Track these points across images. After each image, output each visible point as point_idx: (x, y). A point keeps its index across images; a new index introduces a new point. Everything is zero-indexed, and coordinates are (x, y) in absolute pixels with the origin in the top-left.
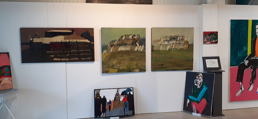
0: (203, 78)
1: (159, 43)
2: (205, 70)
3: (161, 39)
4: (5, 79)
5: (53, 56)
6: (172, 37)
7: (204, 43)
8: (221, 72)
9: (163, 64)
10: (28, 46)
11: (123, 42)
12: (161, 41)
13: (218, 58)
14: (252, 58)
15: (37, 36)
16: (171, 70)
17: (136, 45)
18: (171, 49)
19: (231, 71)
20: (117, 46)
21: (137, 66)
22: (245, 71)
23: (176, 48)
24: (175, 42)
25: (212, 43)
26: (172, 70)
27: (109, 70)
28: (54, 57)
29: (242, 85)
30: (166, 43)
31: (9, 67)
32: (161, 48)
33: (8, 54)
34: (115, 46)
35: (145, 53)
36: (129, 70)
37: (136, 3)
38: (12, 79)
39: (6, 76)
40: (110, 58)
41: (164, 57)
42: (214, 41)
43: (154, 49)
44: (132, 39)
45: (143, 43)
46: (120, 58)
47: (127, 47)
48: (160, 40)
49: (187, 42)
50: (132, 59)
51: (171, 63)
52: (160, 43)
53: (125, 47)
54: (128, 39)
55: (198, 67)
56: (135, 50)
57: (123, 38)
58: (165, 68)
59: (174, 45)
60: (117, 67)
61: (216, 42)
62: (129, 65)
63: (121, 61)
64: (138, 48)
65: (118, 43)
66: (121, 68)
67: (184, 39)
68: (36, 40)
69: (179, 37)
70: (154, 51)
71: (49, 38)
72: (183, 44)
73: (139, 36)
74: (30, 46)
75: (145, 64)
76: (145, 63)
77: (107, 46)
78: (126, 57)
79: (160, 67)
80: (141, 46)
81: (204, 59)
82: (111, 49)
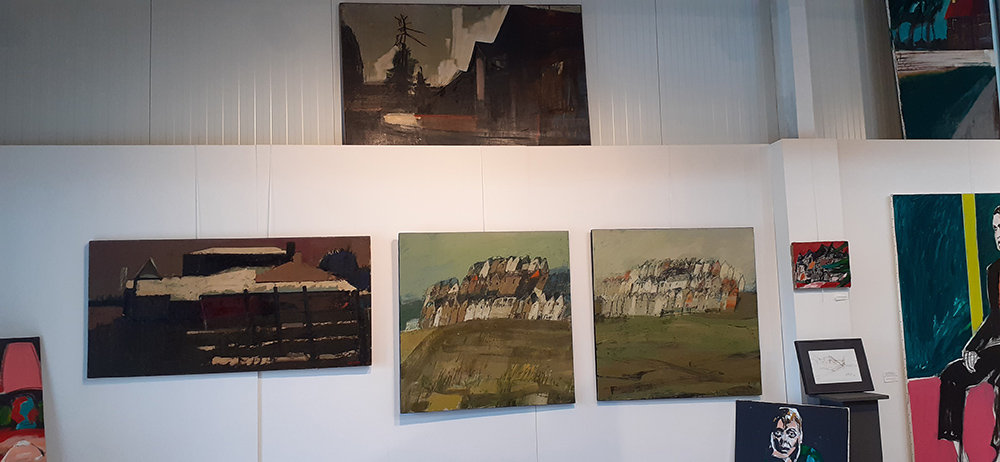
0: (805, 428)
1: (621, 288)
2: (811, 395)
3: (629, 272)
4: (19, 443)
5: (211, 348)
6: (672, 266)
7: (799, 286)
8: (872, 404)
9: (641, 374)
10: (115, 312)
11: (484, 288)
12: (631, 282)
13: (856, 345)
14: (991, 343)
15: (154, 272)
16: (674, 397)
17: (534, 298)
18: (672, 312)
19: (914, 395)
20: (461, 303)
21: (538, 381)
22: (967, 393)
23: (691, 305)
24: (685, 282)
25: (829, 286)
26: (679, 397)
27: (428, 399)
28: (213, 354)
29: (961, 452)
30: (649, 287)
31: (37, 395)
32: (632, 309)
33: (36, 342)
34: (451, 303)
35: (569, 329)
36: (509, 400)
37: (528, 142)
38: (44, 445)
39: (24, 433)
40: (432, 351)
41: (644, 342)
42: (835, 279)
43: (603, 313)
44: (519, 276)
45: (562, 288)
46: (470, 348)
47: (498, 304)
48: (627, 278)
49: (731, 284)
50: (518, 355)
51: (672, 366)
52: (625, 287)
53: (491, 305)
54: (503, 275)
55: (780, 384)
56: (530, 318)
57: (484, 272)
58: (650, 386)
59: (680, 295)
60: (459, 388)
61: (846, 283)
62: (509, 379)
63: (474, 361)
64: (542, 307)
65: (462, 292)
66: (475, 391)
67: (718, 271)
68: (147, 288)
69: (698, 263)
70: (603, 321)
71: (199, 278)
72: (717, 290)
73: (543, 263)
74: (122, 309)
75: (568, 372)
76: (572, 367)
77: (421, 303)
78: (496, 345)
79: (631, 382)
80: (552, 301)
81: (803, 349)
82: (434, 315)
